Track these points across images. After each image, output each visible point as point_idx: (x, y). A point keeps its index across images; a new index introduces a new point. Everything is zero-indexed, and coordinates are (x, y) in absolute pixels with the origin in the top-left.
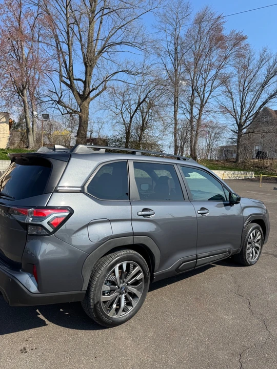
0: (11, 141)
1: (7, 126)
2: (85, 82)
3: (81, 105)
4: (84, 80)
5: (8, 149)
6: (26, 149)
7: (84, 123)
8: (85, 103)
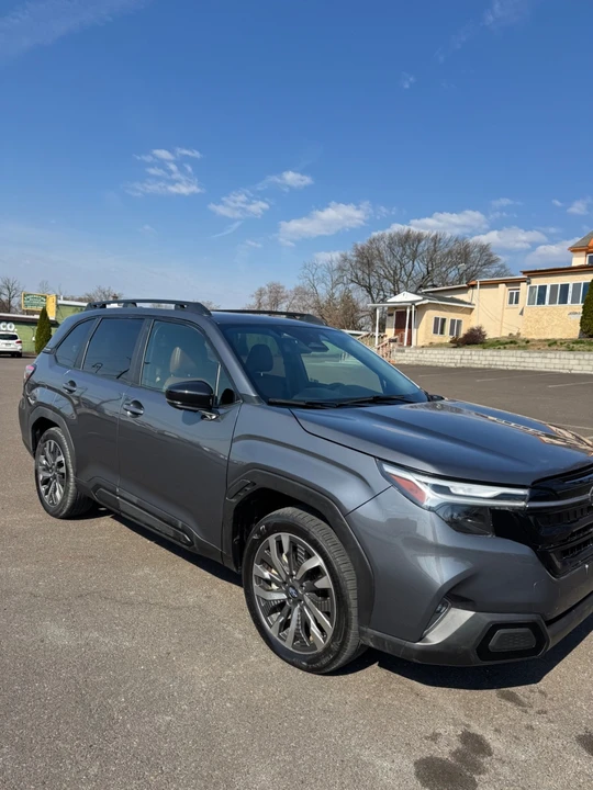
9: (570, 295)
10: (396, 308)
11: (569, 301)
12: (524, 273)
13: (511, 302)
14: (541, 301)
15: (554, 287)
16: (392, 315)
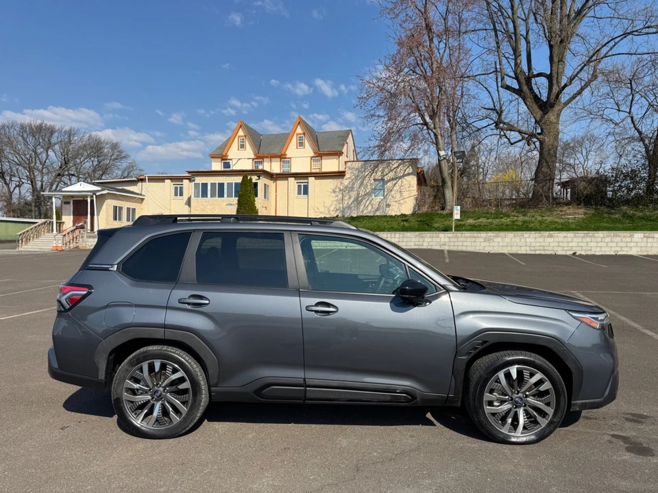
0: (419, 202)
1: (413, 180)
2: (549, 77)
3: (541, 120)
4: (548, 73)
5: (413, 214)
6: (442, 212)
7: (549, 153)
8: (551, 116)
9: (226, 191)
10: (72, 197)
11: (225, 196)
12: (189, 172)
13: (176, 195)
14: (204, 194)
15: (213, 185)
16: (69, 203)
